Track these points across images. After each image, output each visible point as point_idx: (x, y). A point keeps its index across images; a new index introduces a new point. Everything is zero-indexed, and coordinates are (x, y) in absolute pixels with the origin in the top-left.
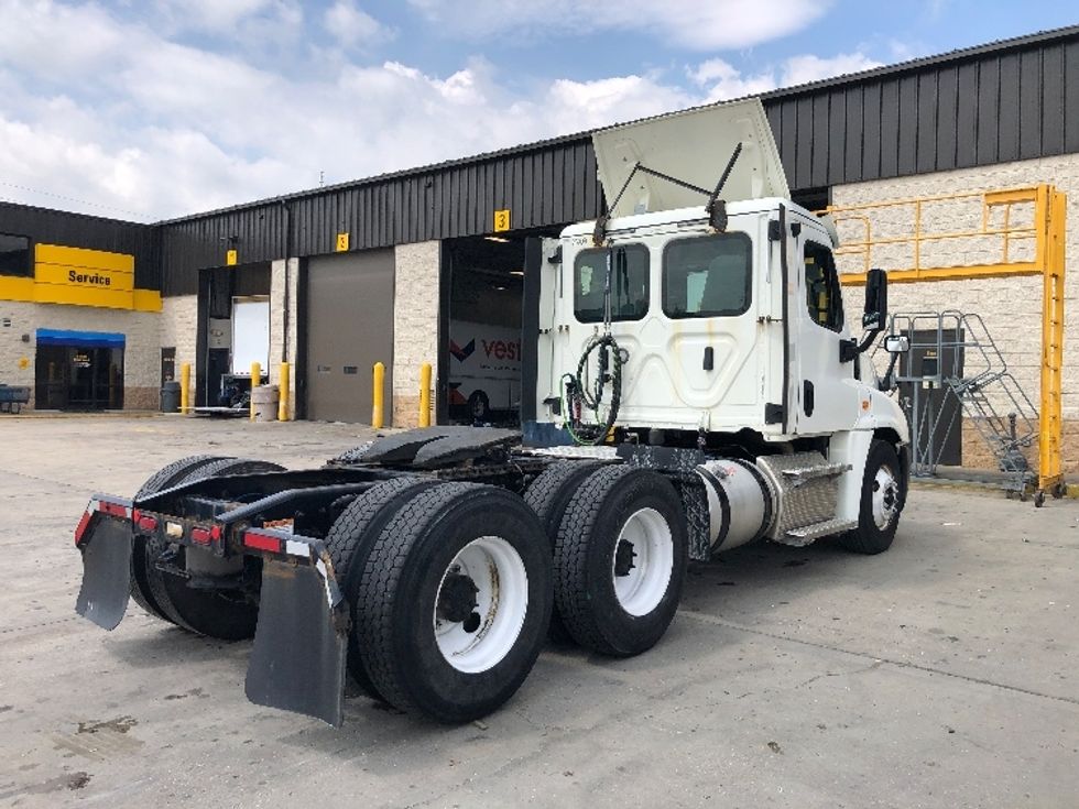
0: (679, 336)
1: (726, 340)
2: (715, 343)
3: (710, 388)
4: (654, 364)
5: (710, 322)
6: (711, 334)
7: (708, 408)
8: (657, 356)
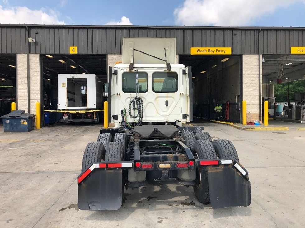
0: (158, 97)
1: (171, 99)
2: (168, 99)
3: (167, 111)
4: (150, 105)
5: (167, 94)
6: (167, 97)
7: (167, 116)
8: (152, 103)
